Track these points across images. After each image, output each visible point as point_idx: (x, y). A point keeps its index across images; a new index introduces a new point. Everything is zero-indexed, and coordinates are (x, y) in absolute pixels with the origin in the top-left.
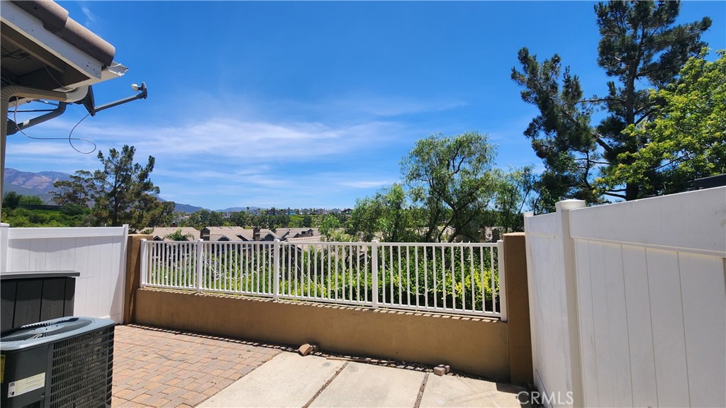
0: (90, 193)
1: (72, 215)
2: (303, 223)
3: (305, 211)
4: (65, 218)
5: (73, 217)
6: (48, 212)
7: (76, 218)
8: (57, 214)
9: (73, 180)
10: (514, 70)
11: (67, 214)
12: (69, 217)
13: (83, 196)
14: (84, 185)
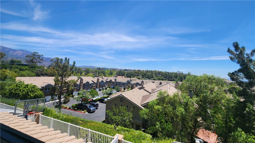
0: (38, 60)
1: (32, 68)
2: (110, 73)
3: (110, 69)
4: (30, 69)
5: (33, 69)
6: (24, 66)
7: (34, 69)
8: (27, 67)
9: (32, 55)
10: (229, 49)
11: (31, 67)
12: (31, 69)
13: (35, 61)
14: (36, 57)
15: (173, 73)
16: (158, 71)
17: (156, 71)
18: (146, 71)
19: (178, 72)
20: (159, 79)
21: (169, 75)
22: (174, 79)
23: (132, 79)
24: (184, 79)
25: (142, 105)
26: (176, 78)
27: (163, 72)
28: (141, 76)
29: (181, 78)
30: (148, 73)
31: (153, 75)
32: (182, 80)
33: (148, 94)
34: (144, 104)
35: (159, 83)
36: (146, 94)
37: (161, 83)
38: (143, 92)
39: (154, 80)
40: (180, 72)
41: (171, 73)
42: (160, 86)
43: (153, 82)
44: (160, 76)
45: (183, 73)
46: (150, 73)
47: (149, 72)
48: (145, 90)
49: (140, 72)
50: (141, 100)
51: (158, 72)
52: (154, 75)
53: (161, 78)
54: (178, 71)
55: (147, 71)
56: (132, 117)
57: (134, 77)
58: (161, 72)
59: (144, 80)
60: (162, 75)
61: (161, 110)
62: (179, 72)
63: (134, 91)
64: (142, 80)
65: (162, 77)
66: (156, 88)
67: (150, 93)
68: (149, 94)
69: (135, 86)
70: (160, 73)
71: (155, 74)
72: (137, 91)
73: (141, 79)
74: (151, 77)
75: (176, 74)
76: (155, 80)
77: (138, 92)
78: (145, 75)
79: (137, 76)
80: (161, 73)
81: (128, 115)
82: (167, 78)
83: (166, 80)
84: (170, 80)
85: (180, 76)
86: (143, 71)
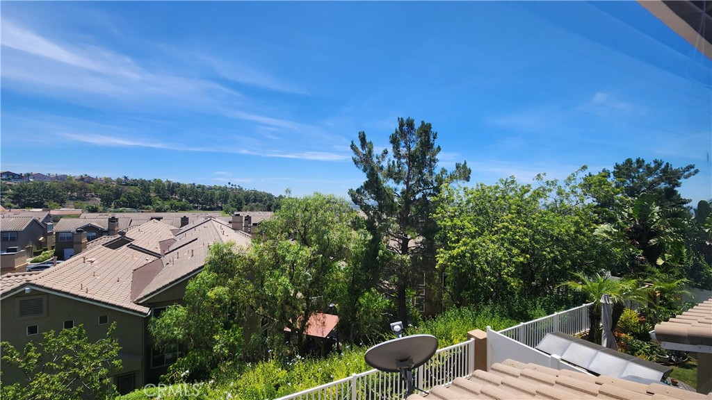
10: (352, 142)
15: (215, 188)
16: (167, 181)
17: (160, 181)
18: (119, 181)
19: (230, 186)
20: (175, 208)
21: (203, 193)
22: (220, 205)
23: (53, 212)
24: (246, 205)
25: (140, 302)
26: (225, 201)
27: (185, 186)
28: (99, 199)
29: (237, 202)
30: (132, 190)
31: (151, 195)
32: (242, 208)
33: (151, 258)
34: (145, 297)
35: (180, 219)
36: (146, 262)
37: (185, 221)
38: (128, 255)
39: (158, 211)
40: (235, 186)
41: (210, 188)
42: (184, 228)
43: (159, 219)
44: (175, 199)
45: (241, 189)
46: (138, 190)
47: (135, 183)
48: (135, 249)
49: (89, 186)
50: (130, 285)
51: (169, 185)
52: (153, 195)
53: (178, 204)
54: (229, 183)
55: (126, 183)
56: (119, 352)
57: (62, 203)
58: (179, 184)
59: (117, 215)
60: (181, 195)
61: (227, 298)
62: (232, 185)
63: (93, 259)
64: (110, 215)
65: (184, 200)
66: (173, 237)
67: (159, 256)
68: (154, 258)
69: (84, 240)
70: (173, 188)
71: (158, 191)
72: (103, 258)
73: (104, 211)
74: (142, 201)
75: (224, 189)
76: (165, 211)
77: (109, 259)
78: (118, 194)
79: (78, 198)
80: (177, 189)
81: (100, 354)
82: (198, 202)
83: (196, 208)
84: (208, 207)
85: (235, 196)
86: (108, 180)
